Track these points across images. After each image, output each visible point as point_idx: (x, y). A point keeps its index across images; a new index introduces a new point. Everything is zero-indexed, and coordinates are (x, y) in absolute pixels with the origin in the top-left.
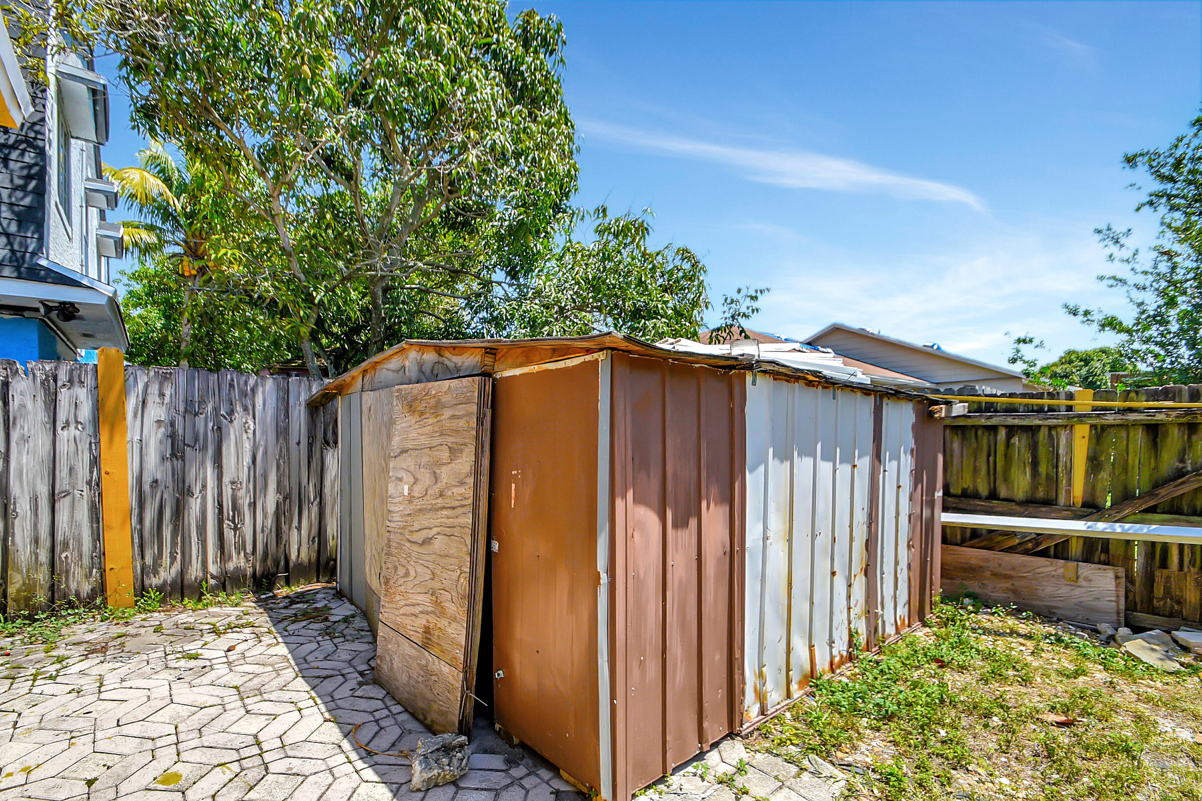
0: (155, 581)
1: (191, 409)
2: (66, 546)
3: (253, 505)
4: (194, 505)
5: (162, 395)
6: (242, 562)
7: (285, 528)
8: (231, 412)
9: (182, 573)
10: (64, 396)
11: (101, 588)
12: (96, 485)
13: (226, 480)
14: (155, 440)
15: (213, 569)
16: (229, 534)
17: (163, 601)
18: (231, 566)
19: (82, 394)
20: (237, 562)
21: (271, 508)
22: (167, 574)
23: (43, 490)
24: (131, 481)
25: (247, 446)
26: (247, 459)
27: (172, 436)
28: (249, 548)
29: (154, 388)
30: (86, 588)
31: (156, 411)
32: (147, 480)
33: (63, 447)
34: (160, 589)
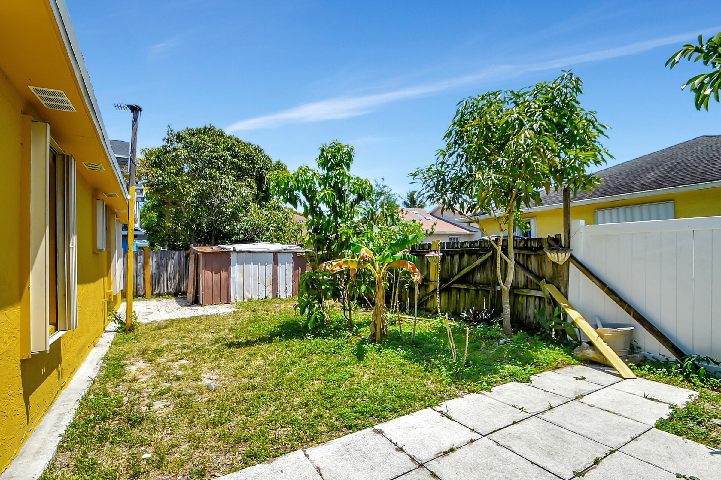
0: (155, 293)
1: (161, 259)
2: (139, 285)
3: (174, 279)
4: (162, 278)
5: (156, 256)
6: (172, 290)
7: (180, 284)
8: (169, 259)
9: (160, 292)
10: (139, 257)
11: (145, 294)
12: (144, 274)
13: (168, 273)
14: (154, 265)
15: (166, 291)
16: (169, 284)
17: (156, 297)
18: (169, 291)
19: (142, 256)
20: (170, 290)
21: (177, 279)
22: (157, 292)
23: (135, 275)
24: (150, 273)
25: (172, 266)
26: (172, 269)
27: (158, 264)
28: (173, 287)
29: (155, 255)
30: (142, 293)
31: (155, 259)
32: (153, 272)
33: (139, 267)
34: (156, 294)
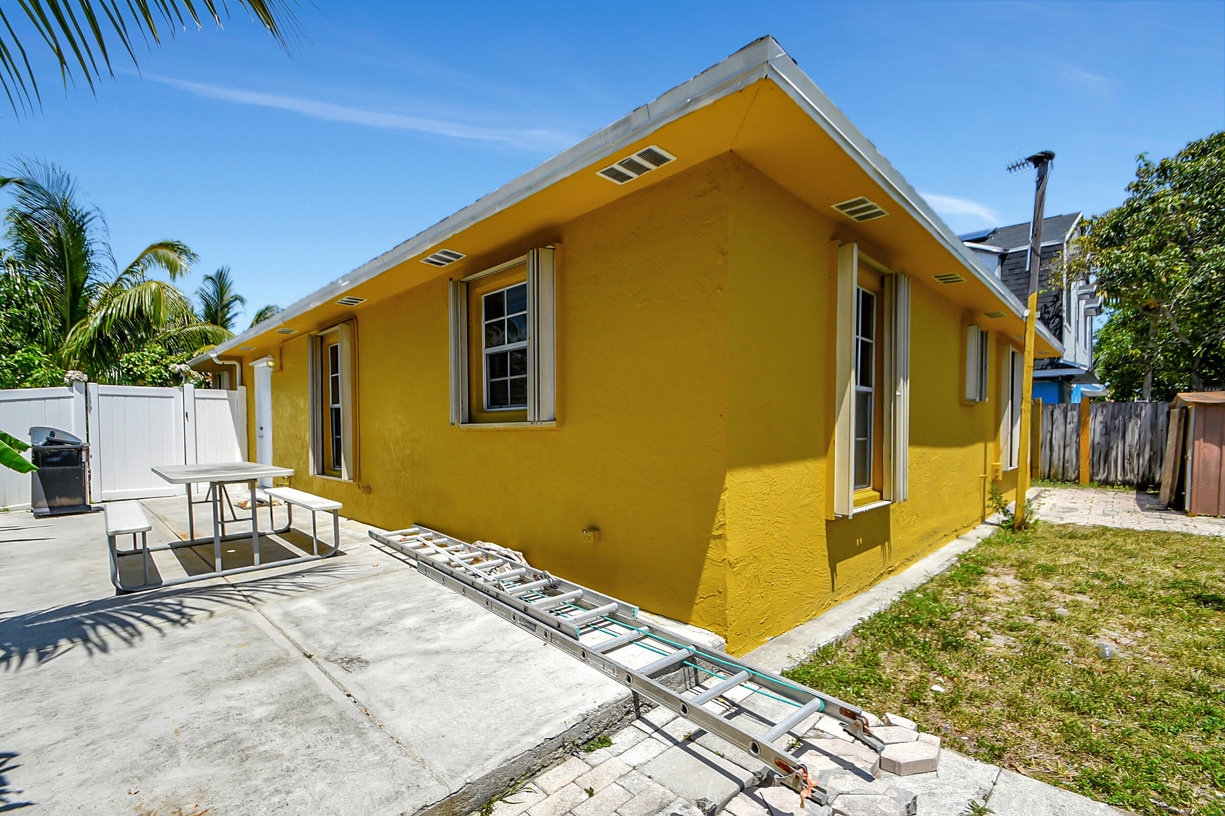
0: (1097, 478)
1: (1113, 417)
2: (1068, 462)
3: (1138, 455)
4: (1114, 453)
5: (1102, 412)
6: (1132, 477)
7: (1153, 466)
8: (1130, 418)
9: (1107, 477)
10: (1069, 414)
11: (1078, 477)
12: (1078, 443)
13: (1127, 444)
14: (1099, 428)
15: (1119, 478)
16: (1127, 465)
17: (1099, 486)
18: (1127, 478)
19: (1075, 413)
20: (1129, 477)
21: (1147, 456)
22: (1102, 476)
23: (1062, 444)
24: (1090, 442)
25: (1137, 431)
26: (1137, 437)
27: (1106, 427)
28: (1136, 472)
29: (1100, 410)
30: (1073, 477)
31: (1100, 418)
32: (1097, 440)
33: (1069, 430)
34: (1099, 481)
